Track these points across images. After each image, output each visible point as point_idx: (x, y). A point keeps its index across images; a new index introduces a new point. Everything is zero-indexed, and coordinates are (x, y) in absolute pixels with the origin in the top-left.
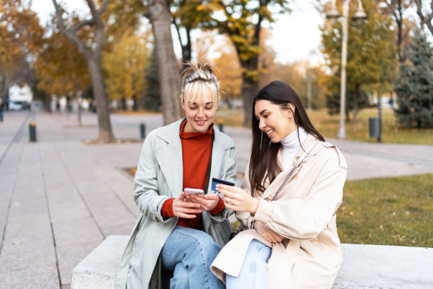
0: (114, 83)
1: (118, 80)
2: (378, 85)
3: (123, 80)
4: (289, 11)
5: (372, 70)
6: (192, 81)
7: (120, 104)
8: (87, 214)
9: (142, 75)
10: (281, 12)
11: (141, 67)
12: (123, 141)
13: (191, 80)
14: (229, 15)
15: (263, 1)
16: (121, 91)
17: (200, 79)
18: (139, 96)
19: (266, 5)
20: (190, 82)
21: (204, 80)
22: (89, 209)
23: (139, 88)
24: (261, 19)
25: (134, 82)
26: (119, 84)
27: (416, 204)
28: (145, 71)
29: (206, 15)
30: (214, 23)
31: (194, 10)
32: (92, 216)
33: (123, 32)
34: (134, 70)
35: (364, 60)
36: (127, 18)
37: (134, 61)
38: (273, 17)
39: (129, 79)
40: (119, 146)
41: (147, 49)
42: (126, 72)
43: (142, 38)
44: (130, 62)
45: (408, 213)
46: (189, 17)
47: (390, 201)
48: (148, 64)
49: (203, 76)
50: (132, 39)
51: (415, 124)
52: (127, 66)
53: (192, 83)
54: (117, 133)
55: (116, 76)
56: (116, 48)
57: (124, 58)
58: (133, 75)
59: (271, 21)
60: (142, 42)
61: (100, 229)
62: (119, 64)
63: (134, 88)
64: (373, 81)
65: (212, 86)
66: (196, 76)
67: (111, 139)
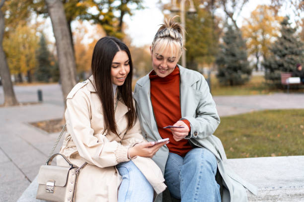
0: (12, 63)
1: (14, 60)
2: (206, 57)
3: (19, 60)
4: (143, 8)
5: (202, 47)
6: (163, 37)
7: (18, 79)
8: (6, 159)
9: (34, 56)
10: (137, 9)
11: (33, 50)
12: (25, 104)
13: (162, 35)
14: (100, 10)
15: (125, 1)
16: (18, 68)
17: (169, 36)
18: (32, 72)
19: (126, 3)
20: (161, 37)
21: (173, 38)
22: (7, 156)
23: (32, 65)
24: (123, 14)
25: (28, 62)
26: (15, 63)
27: (248, 132)
28: (36, 52)
29: (83, 10)
30: (89, 16)
31: (73, 6)
32: (11, 160)
33: (17, 24)
34: (27, 52)
35: (197, 41)
36: (21, 12)
37: (27, 45)
38: (132, 12)
39: (23, 58)
40: (22, 108)
41: (37, 37)
42: (22, 54)
43: (32, 28)
44: (24, 46)
45: (245, 139)
46: (71, 11)
47: (231, 132)
48: (38, 48)
49: (172, 34)
50: (25, 28)
51: (229, 83)
52: (22, 49)
53: (162, 39)
54: (19, 99)
55: (13, 57)
56: (12, 35)
57: (19, 43)
58: (26, 56)
59: (131, 15)
60: (33, 31)
61: (20, 170)
62: (14, 48)
63: (28, 65)
64: (202, 55)
65: (178, 44)
66: (167, 33)
67: (15, 103)
